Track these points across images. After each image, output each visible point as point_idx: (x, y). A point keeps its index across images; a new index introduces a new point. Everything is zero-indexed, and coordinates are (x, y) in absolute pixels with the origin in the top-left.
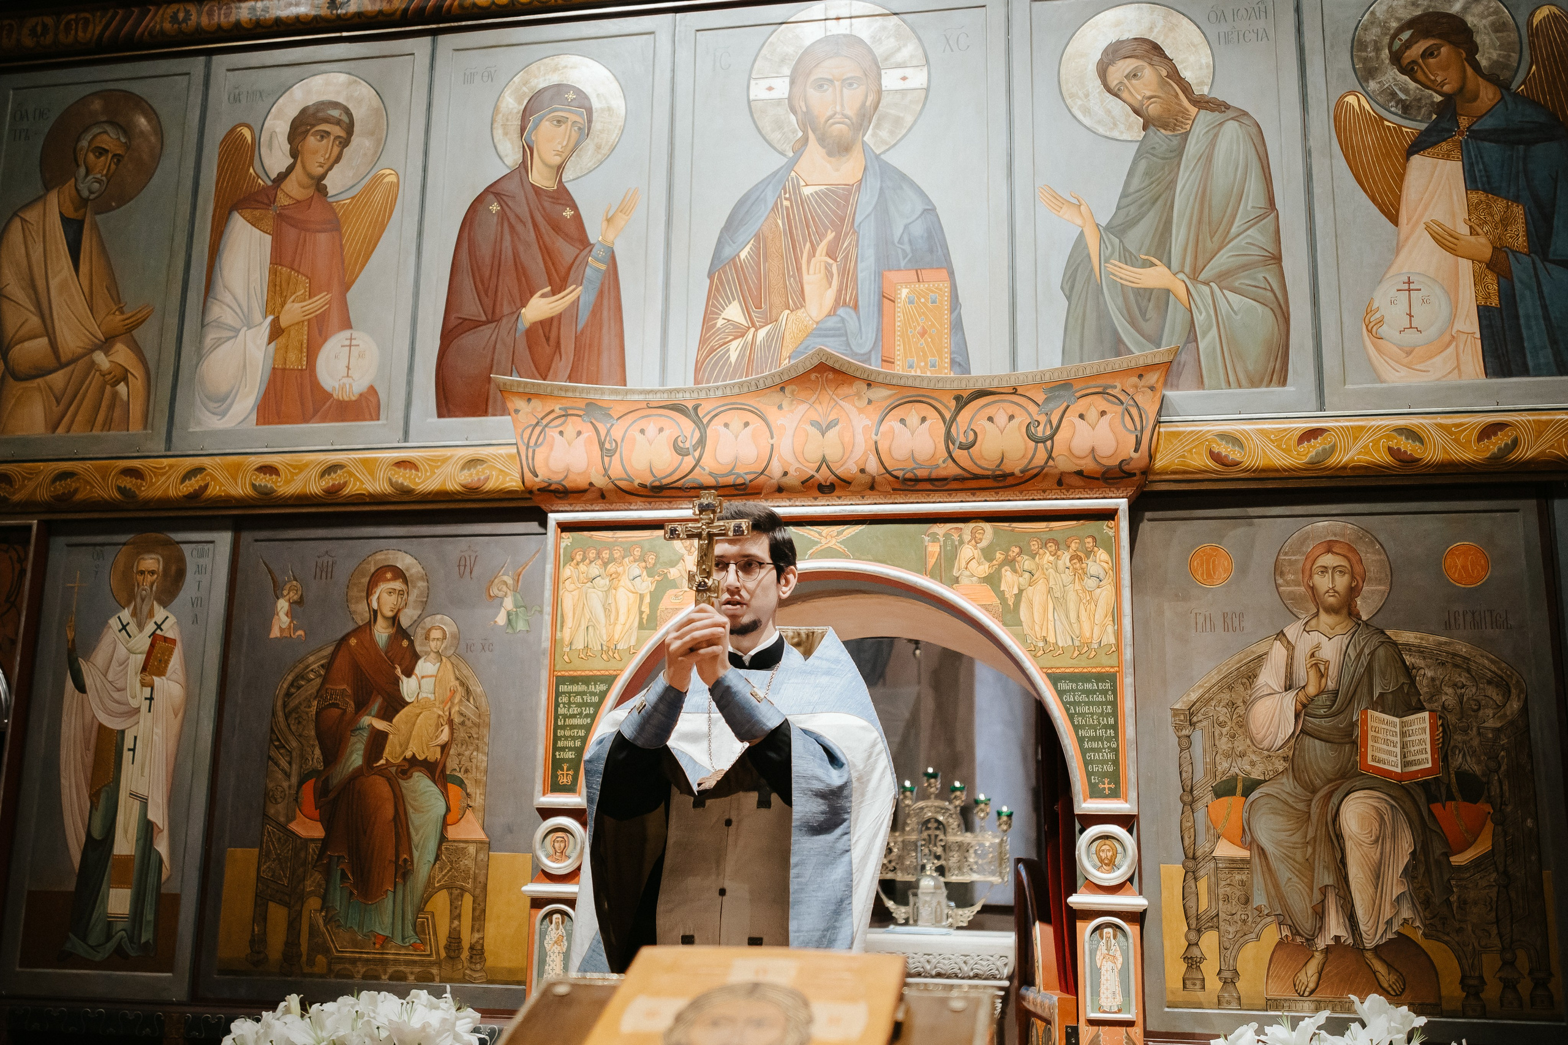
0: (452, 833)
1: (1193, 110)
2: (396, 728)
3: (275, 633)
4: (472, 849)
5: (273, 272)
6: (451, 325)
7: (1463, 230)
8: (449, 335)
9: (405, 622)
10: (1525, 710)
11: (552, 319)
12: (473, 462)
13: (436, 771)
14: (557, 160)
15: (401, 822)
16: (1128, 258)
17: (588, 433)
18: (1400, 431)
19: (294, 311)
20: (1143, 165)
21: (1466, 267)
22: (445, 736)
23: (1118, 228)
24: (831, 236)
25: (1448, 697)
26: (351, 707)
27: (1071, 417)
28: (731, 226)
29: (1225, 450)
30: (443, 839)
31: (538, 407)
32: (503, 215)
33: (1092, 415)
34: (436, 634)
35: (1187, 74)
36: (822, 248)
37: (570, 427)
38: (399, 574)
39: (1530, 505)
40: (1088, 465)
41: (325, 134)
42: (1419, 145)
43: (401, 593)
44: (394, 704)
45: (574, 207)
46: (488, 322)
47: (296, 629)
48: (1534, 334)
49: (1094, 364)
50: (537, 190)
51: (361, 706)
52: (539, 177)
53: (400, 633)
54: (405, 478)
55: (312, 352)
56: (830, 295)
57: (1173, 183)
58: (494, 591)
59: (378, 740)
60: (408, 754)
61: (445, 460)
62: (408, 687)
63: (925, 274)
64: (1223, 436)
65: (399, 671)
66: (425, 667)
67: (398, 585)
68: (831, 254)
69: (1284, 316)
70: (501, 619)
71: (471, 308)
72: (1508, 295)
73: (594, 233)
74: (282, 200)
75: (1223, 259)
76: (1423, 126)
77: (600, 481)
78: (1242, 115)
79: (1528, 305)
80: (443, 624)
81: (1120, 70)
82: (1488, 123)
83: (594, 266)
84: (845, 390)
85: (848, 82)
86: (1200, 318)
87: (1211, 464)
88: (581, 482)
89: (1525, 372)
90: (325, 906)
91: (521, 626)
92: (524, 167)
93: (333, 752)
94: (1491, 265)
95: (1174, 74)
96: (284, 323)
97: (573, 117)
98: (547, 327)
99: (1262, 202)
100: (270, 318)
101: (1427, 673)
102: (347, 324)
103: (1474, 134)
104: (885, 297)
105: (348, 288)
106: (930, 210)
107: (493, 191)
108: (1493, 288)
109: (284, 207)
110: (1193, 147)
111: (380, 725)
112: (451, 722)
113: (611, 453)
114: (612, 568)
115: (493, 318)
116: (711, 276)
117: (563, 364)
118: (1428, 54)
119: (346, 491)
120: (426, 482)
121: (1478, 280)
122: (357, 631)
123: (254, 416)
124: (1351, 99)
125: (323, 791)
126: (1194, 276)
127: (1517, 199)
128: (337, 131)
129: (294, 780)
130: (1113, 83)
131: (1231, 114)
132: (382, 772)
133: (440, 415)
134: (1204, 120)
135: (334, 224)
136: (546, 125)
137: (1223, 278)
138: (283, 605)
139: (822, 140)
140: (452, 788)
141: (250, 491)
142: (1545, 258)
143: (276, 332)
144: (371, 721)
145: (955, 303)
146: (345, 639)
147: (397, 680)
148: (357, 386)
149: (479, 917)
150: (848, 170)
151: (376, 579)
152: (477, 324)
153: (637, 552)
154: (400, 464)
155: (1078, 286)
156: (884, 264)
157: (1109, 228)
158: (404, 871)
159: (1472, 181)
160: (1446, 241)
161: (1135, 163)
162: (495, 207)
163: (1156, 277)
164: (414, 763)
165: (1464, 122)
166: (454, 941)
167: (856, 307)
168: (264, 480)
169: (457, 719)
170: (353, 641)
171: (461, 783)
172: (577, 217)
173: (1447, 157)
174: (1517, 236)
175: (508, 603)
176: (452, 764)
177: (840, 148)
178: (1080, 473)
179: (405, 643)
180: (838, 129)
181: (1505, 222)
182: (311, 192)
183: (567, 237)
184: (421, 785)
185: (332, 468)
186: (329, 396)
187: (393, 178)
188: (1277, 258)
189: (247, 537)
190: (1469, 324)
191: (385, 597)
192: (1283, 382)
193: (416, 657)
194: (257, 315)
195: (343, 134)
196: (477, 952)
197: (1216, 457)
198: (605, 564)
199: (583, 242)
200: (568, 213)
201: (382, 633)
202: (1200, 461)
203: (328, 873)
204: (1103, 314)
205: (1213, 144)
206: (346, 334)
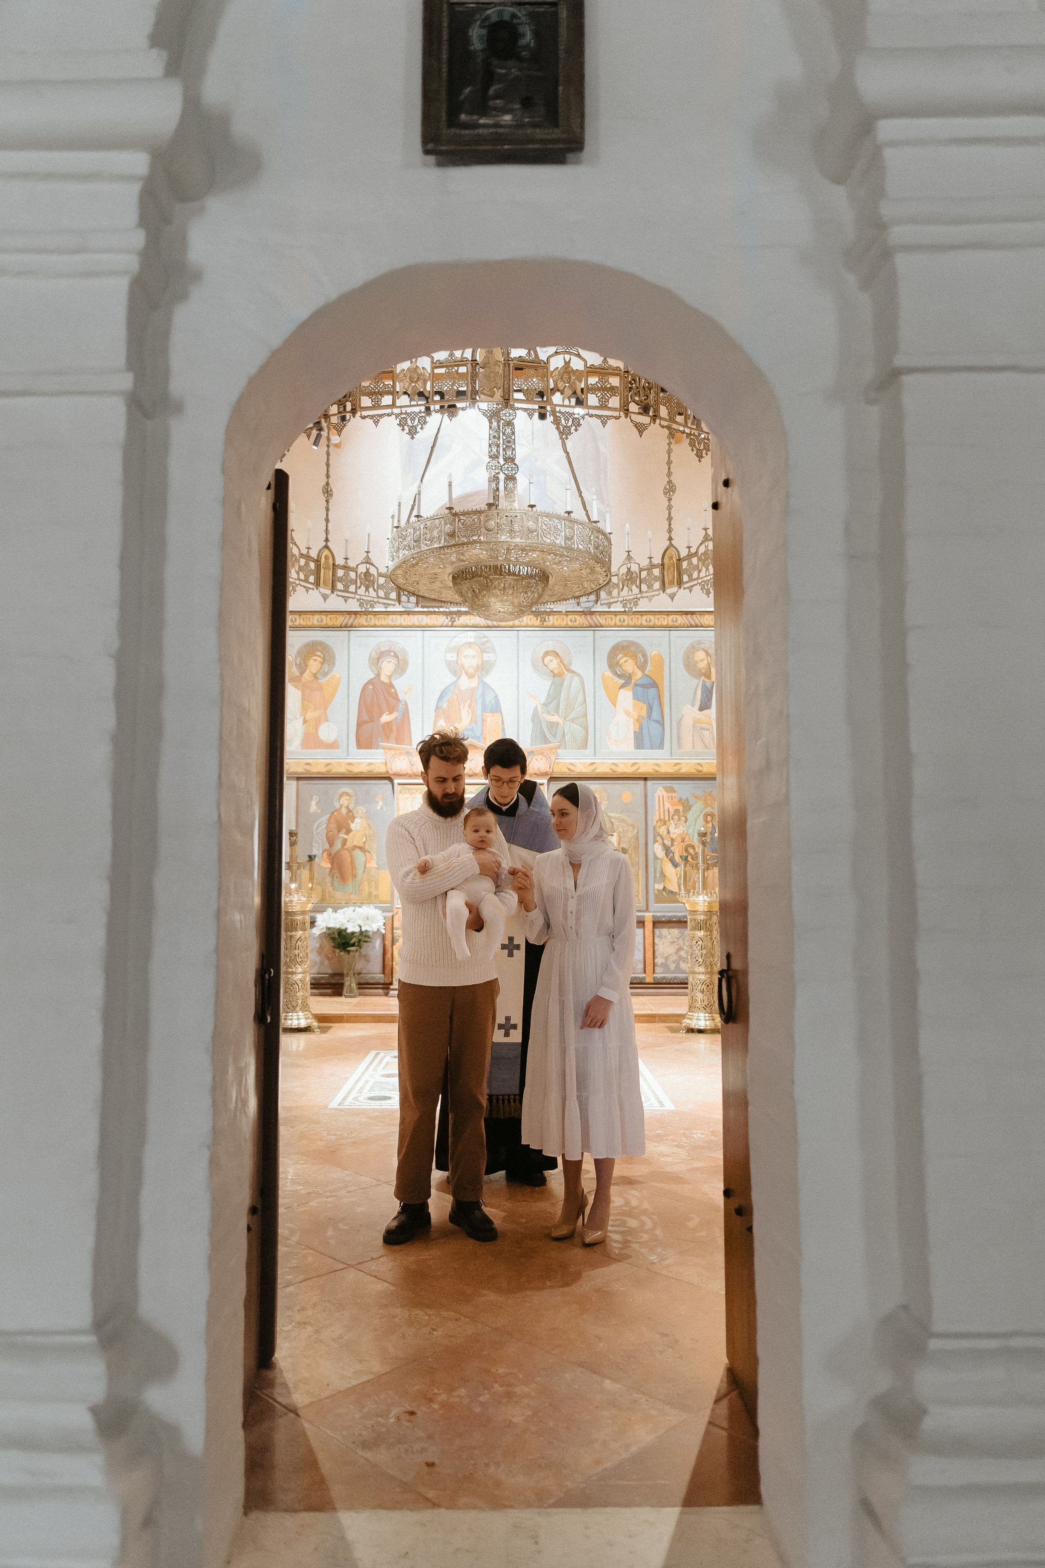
0: (367, 866)
1: (566, 672)
2: (349, 837)
3: (312, 811)
4: (374, 870)
5: (303, 703)
6: (360, 721)
7: (631, 710)
8: (359, 725)
9: (351, 808)
10: (638, 833)
11: (389, 722)
12: (370, 764)
13: (361, 849)
14: (389, 674)
15: (352, 862)
16: (548, 713)
17: (407, 760)
18: (614, 764)
19: (310, 715)
20: (553, 687)
21: (632, 720)
22: (364, 840)
23: (545, 705)
24: (469, 702)
25: (621, 829)
26: (336, 832)
27: (534, 759)
28: (441, 698)
29: (571, 767)
30: (365, 867)
31: (393, 752)
32: (373, 689)
33: (539, 759)
34: (360, 811)
35: (565, 662)
36: (467, 705)
37: (401, 758)
38: (348, 794)
39: (642, 782)
40: (537, 772)
41: (315, 660)
42: (622, 687)
43: (349, 800)
44: (349, 831)
45: (394, 688)
46: (371, 722)
47: (318, 810)
48: (646, 739)
49: (539, 747)
50: (384, 683)
51: (339, 832)
52: (384, 678)
53: (350, 811)
54: (350, 768)
55: (317, 729)
56: (469, 719)
57: (560, 693)
58: (377, 800)
59: (345, 841)
60: (354, 844)
61: (362, 763)
62: (353, 826)
63: (495, 714)
64: (571, 764)
65: (350, 822)
66: (357, 820)
67: (348, 797)
68: (469, 707)
69: (587, 732)
70: (379, 808)
71: (366, 718)
72: (641, 728)
73: (401, 698)
74: (303, 680)
75: (572, 715)
76: (624, 681)
77: (410, 772)
78: (579, 675)
79: (645, 732)
80: (361, 810)
81: (548, 659)
82: (639, 682)
83: (401, 706)
84: (476, 751)
85: (474, 657)
86: (566, 731)
87: (567, 771)
88: (405, 773)
89: (643, 748)
90: (332, 885)
91: (385, 809)
92: (378, 675)
93: (331, 843)
94: (638, 720)
95: (562, 661)
96: (307, 718)
97: (393, 660)
98: (388, 724)
99: (583, 700)
100: (303, 717)
101: (616, 823)
102: (327, 720)
103: (636, 685)
104: (483, 721)
105: (326, 709)
106: (496, 696)
107: (370, 682)
108: (638, 727)
109: (305, 682)
110: (566, 683)
111: (345, 837)
112: (366, 836)
113: (413, 765)
114: (413, 795)
115: (372, 720)
116: (435, 711)
117: (394, 734)
118: (625, 661)
119: (333, 771)
120: (356, 770)
121: (634, 724)
122: (336, 811)
123: (300, 747)
124: (606, 672)
125: (329, 855)
126: (565, 719)
127: (644, 703)
128: (319, 659)
129: (321, 852)
130: (546, 663)
131: (575, 674)
132: (347, 849)
133: (358, 749)
134: (568, 676)
135: (321, 689)
136: (385, 663)
137: (572, 720)
138: (313, 803)
139: (466, 673)
140: (367, 853)
141: (303, 771)
142: (650, 719)
143: (305, 721)
144: (342, 835)
145: (503, 723)
146: (333, 813)
147: (349, 825)
148: (332, 739)
149: (377, 887)
150: (474, 683)
151: (341, 796)
152: (367, 722)
153: (420, 791)
154: (349, 764)
155: (535, 720)
156: (484, 711)
157: (544, 704)
158: (355, 876)
159: (634, 698)
160: (627, 713)
161: (551, 686)
162: (371, 687)
163: (555, 718)
164: (355, 847)
165: (633, 681)
166: (370, 894)
167: (476, 724)
168: (307, 767)
169: (368, 835)
170: (336, 813)
171: (369, 852)
172: (396, 692)
173: (629, 690)
174: (644, 713)
175: (381, 803)
176: (367, 847)
177: (471, 677)
178: (535, 774)
179: (351, 814)
180: (471, 671)
181: (641, 709)
182: (313, 678)
183: (393, 697)
184: (358, 853)
185: (328, 765)
186: (323, 742)
187: (338, 676)
188: (586, 715)
189: (301, 782)
190: (631, 736)
191: (344, 801)
192: (586, 749)
193: (354, 818)
194: (298, 716)
195: (322, 660)
196: (376, 896)
197: (569, 769)
198: (411, 794)
199: (397, 699)
200: (393, 690)
201: (344, 811)
202: (565, 770)
203: (333, 877)
204: (541, 728)
205: (570, 684)
206: (326, 723)
